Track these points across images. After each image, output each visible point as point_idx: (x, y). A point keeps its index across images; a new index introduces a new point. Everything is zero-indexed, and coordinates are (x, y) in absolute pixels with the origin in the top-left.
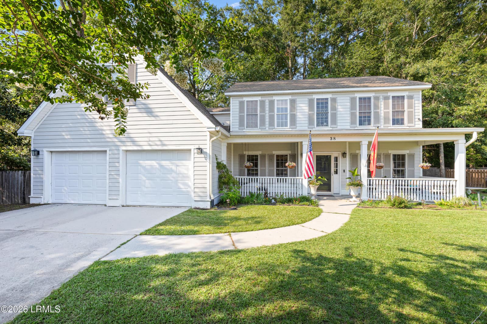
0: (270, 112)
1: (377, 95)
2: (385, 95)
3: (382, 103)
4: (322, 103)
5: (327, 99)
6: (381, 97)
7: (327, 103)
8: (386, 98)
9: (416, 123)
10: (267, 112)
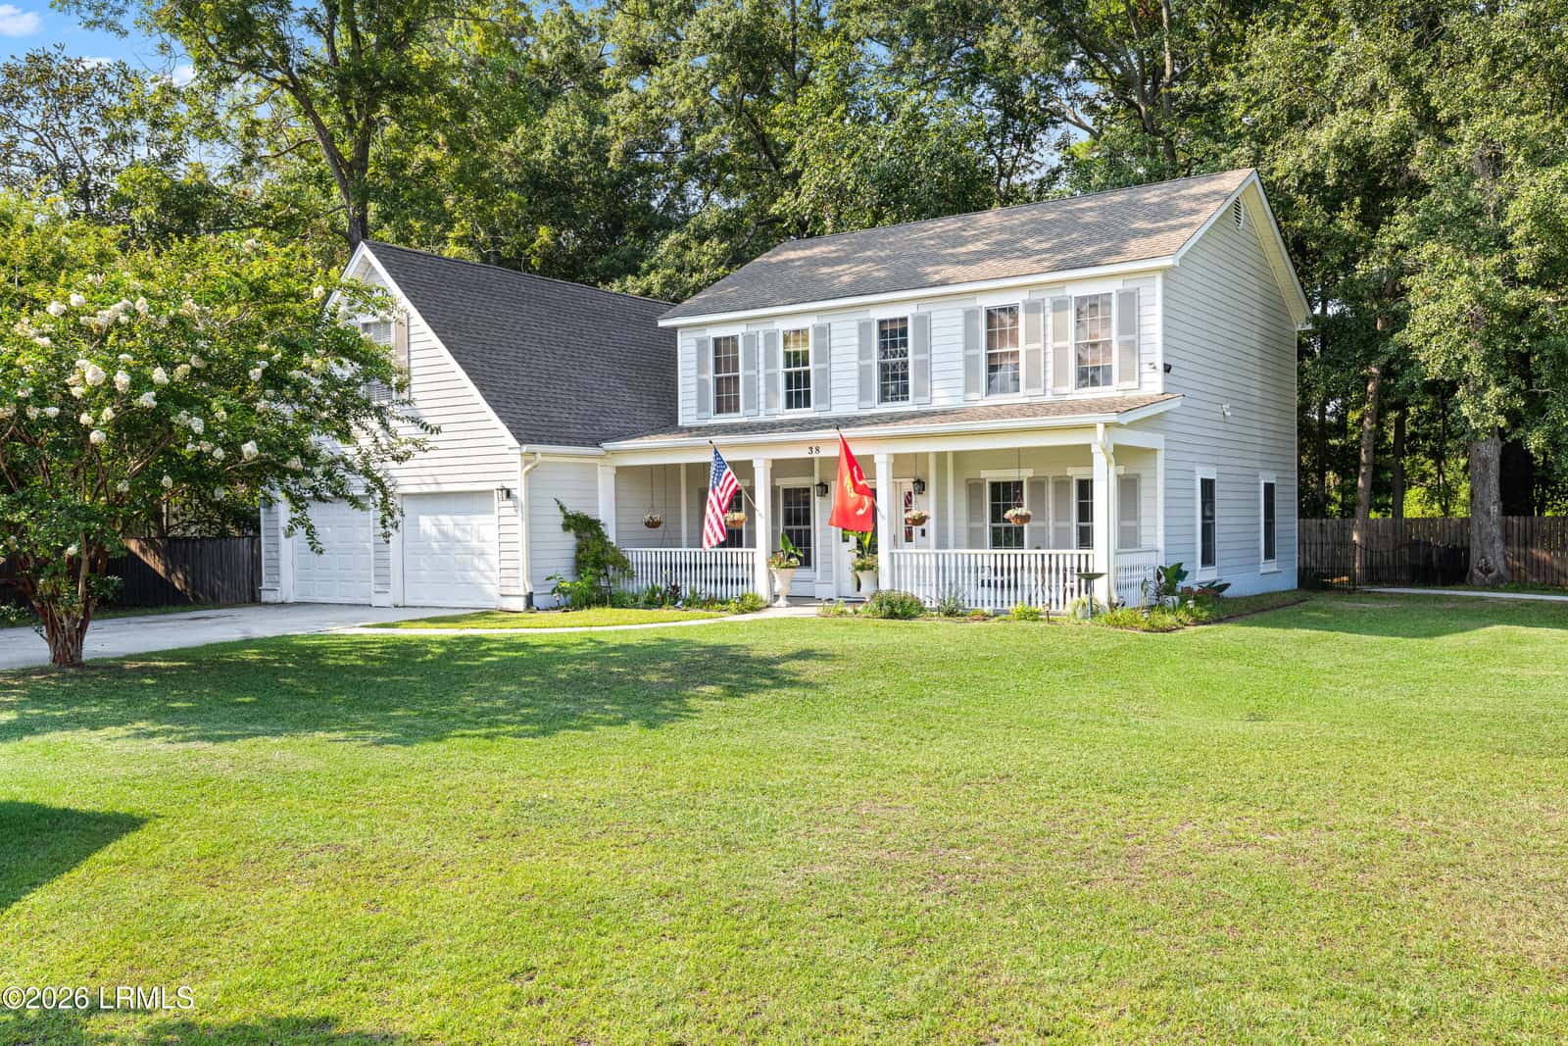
0: (766, 368)
1: (1036, 297)
2: (1058, 294)
3: (1050, 321)
4: (893, 333)
5: (904, 320)
6: (1048, 303)
7: (904, 332)
8: (1059, 306)
9: (1145, 378)
10: (762, 367)
